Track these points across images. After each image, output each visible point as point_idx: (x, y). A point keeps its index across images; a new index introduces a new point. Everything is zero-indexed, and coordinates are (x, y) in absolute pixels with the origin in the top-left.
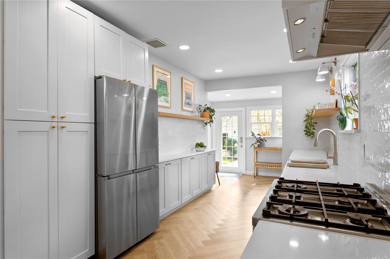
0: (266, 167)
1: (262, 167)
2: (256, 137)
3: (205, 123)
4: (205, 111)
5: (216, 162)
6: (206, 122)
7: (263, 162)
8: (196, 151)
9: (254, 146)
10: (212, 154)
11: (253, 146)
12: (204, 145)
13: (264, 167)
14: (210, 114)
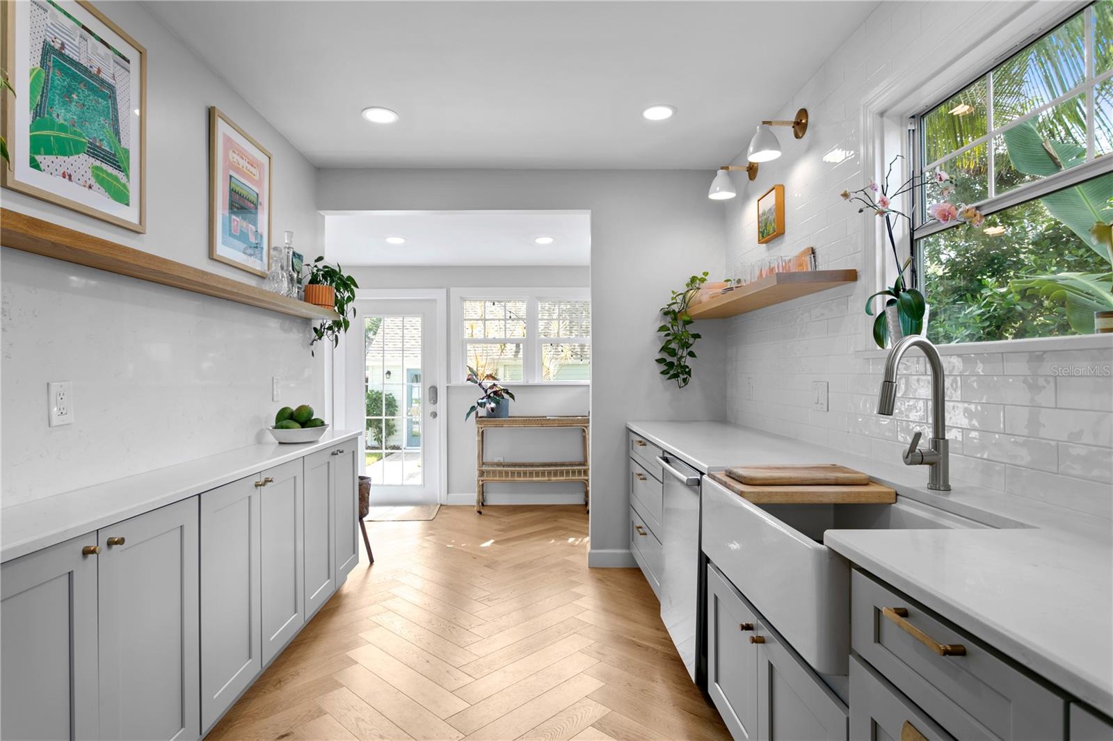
0: (516, 479)
1: (504, 479)
2: (483, 384)
3: (315, 329)
4: (314, 280)
5: (360, 477)
6: (318, 328)
7: (502, 461)
8: (280, 443)
9: (477, 413)
10: (344, 450)
11: (473, 414)
12: (313, 418)
13: (510, 478)
14: (336, 296)
